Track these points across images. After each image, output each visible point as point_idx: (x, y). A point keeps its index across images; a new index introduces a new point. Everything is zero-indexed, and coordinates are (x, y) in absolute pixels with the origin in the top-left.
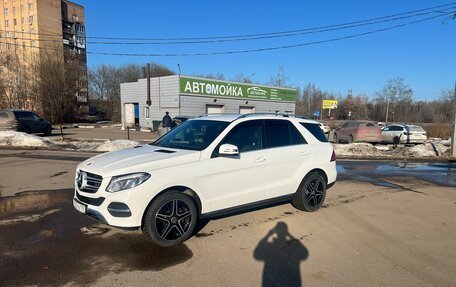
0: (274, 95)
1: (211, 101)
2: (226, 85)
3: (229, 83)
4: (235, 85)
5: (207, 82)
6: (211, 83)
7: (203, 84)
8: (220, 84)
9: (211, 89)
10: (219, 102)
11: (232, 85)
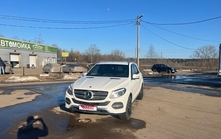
0: (47, 49)
1: (13, 51)
2: (21, 42)
3: (23, 42)
4: (26, 43)
5: (9, 41)
6: (12, 41)
7: (7, 42)
8: (17, 42)
9: (12, 44)
10: (17, 52)
11: (24, 43)
